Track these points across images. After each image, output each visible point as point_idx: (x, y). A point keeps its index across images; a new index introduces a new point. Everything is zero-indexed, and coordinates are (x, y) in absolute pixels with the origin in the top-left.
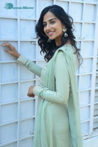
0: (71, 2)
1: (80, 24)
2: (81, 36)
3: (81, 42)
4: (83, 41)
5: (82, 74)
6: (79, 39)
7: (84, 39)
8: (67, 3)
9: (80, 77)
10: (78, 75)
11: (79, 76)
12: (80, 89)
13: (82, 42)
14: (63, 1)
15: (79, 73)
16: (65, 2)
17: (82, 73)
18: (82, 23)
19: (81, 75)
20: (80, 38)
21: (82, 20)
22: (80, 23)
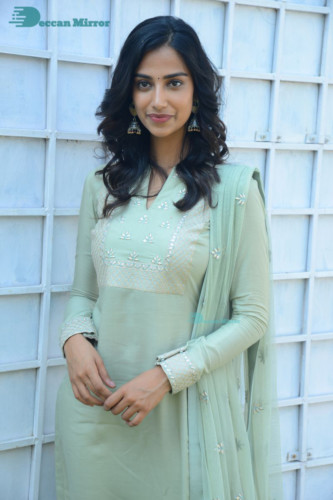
0: (287, 10)
1: (315, 89)
2: (315, 133)
3: (314, 152)
4: (325, 151)
5: (321, 274)
6: (308, 141)
7: (326, 141)
8: (271, 14)
9: (311, 283)
10: (305, 275)
11: (306, 281)
12: (312, 333)
13: (320, 155)
14: (258, 7)
15: (306, 270)
16: (267, 8)
17: (317, 271)
18: (319, 85)
19: (316, 279)
20: (313, 139)
21: (319, 75)
22: (313, 84)
